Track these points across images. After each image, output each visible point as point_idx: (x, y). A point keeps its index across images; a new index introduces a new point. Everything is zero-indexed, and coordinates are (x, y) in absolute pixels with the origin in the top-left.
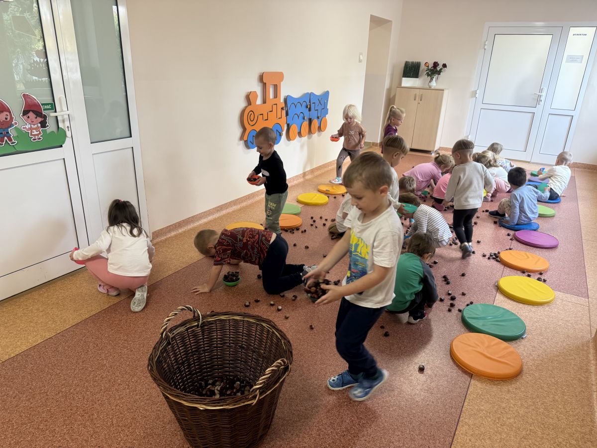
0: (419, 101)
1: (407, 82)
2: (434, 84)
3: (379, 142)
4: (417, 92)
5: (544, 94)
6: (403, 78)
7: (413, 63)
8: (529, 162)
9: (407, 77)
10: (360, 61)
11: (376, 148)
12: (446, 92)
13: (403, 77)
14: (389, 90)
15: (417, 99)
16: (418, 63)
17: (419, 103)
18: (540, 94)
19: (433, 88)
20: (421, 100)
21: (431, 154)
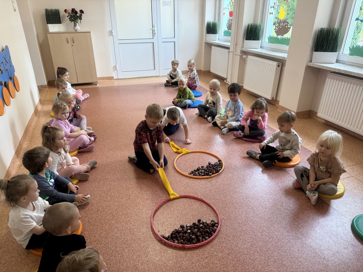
1: (53, 28)
2: (78, 27)
4: (68, 36)
5: (156, 29)
7: (51, 10)
8: (159, 76)
9: (52, 24)
10: (15, 10)
12: (92, 34)
13: (48, 24)
15: (70, 42)
16: (56, 10)
17: (73, 45)
18: (153, 29)
19: (79, 31)
20: (74, 43)
21: (96, 85)
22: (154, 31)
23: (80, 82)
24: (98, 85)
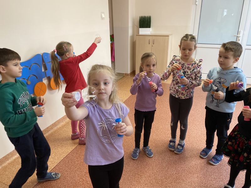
0: (153, 45)
1: (144, 31)
3: (129, 73)
4: (151, 38)
5: (241, 35)
6: (140, 29)
9: (143, 28)
10: (103, 18)
11: (128, 77)
12: (170, 37)
13: (140, 27)
14: (132, 37)
15: (151, 43)
18: (238, 35)
20: (154, 44)
22: (239, 37)
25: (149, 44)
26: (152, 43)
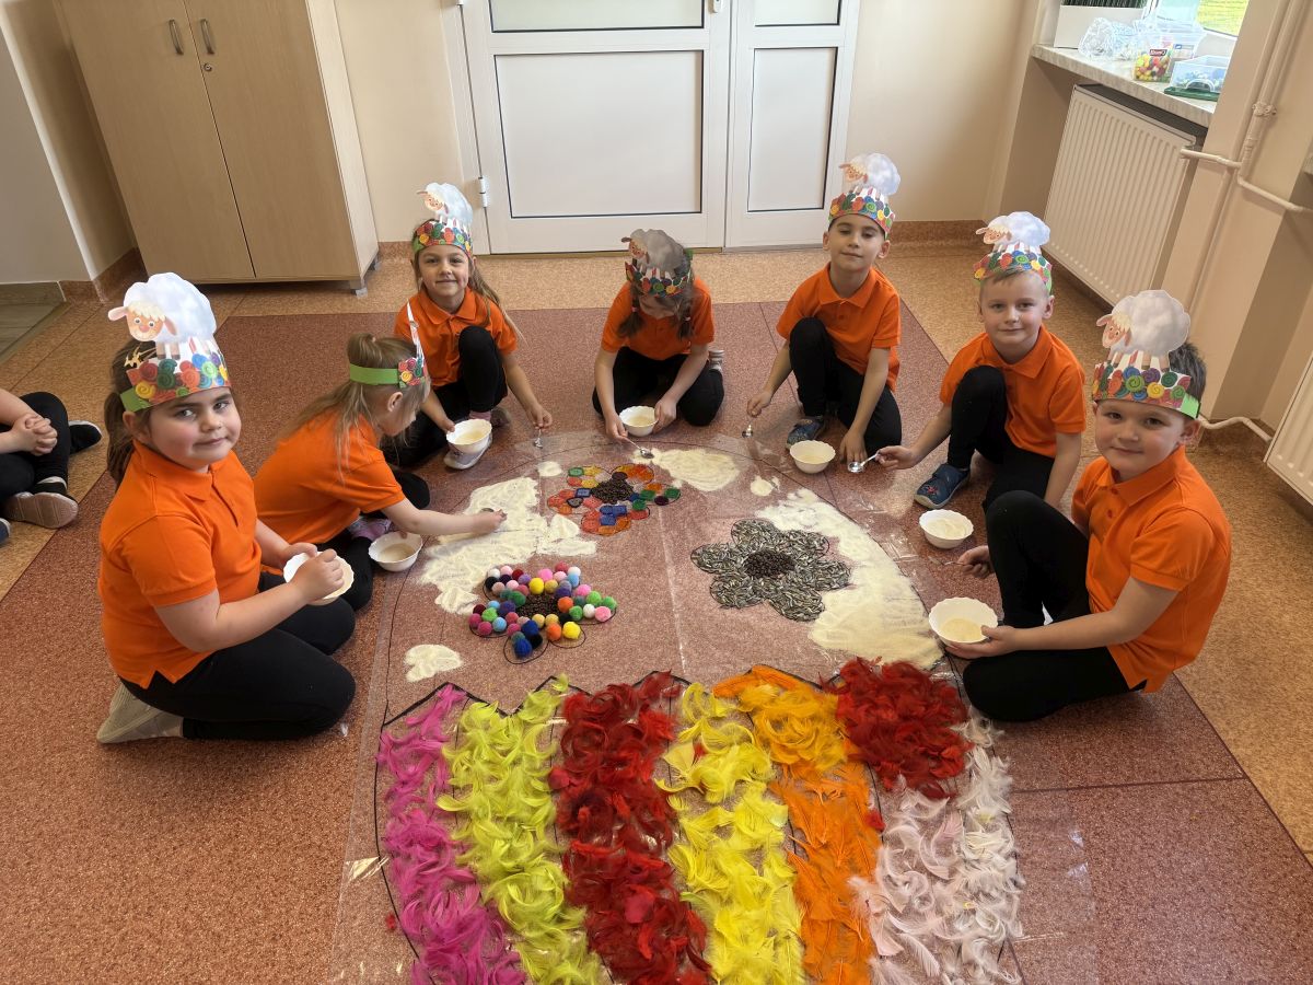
0: (206, 59)
8: (719, 251)
15: (189, 46)
17: (207, 68)
20: (210, 52)
21: (353, 292)
23: (264, 276)
24: (362, 293)
25: (179, 52)
26: (205, 50)
